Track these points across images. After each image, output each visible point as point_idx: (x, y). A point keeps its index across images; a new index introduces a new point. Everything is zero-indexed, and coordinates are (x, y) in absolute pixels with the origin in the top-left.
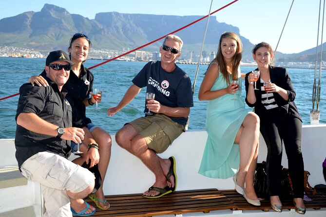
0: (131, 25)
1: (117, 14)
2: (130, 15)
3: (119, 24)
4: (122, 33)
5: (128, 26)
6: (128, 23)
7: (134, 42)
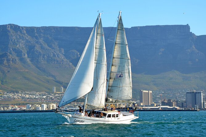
0: (42, 48)
1: (16, 28)
2: (38, 29)
3: (21, 45)
4: (28, 60)
5: (37, 48)
6: (37, 42)
7: (53, 76)
